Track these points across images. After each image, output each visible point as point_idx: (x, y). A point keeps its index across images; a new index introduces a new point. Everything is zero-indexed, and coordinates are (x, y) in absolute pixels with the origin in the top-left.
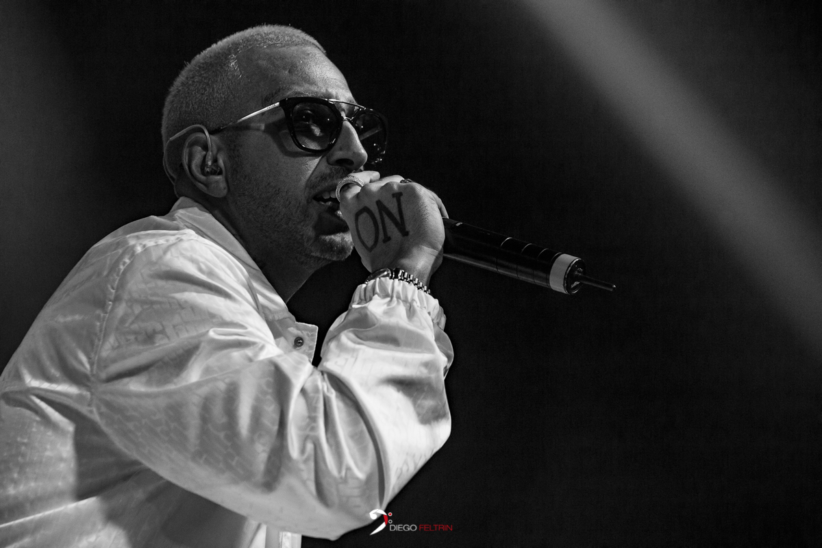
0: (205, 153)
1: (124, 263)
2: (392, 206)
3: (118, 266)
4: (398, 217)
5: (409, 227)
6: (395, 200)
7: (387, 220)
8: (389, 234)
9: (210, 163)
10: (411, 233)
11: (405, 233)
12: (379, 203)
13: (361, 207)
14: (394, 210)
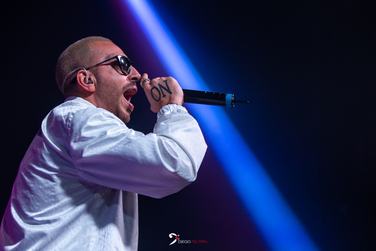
0: (85, 76)
1: (71, 118)
2: (164, 85)
3: (69, 119)
4: (167, 88)
5: (172, 91)
6: (165, 83)
7: (163, 90)
8: (165, 94)
9: (87, 80)
10: (173, 93)
11: (171, 93)
12: (159, 85)
13: (153, 87)
14: (165, 86)
